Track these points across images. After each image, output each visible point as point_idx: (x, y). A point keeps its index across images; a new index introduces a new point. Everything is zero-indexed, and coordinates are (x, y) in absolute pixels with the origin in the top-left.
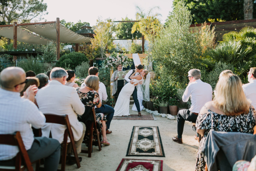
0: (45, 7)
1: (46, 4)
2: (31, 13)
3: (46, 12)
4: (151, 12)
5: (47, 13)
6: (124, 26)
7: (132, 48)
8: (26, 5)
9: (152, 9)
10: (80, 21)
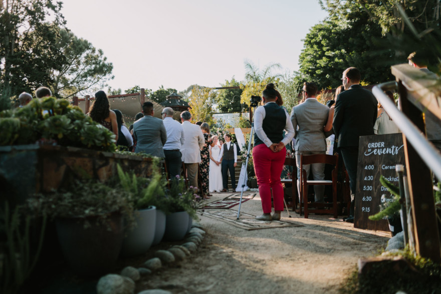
0: (110, 68)
1: (111, 64)
2: (89, 78)
3: (111, 75)
4: (267, 72)
5: (113, 78)
6: (230, 92)
7: (240, 124)
8: (81, 67)
9: (268, 69)
10: (163, 87)
